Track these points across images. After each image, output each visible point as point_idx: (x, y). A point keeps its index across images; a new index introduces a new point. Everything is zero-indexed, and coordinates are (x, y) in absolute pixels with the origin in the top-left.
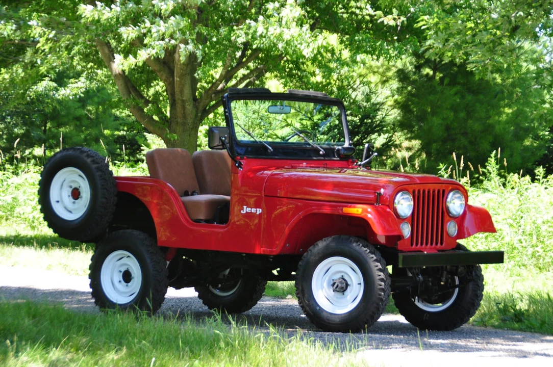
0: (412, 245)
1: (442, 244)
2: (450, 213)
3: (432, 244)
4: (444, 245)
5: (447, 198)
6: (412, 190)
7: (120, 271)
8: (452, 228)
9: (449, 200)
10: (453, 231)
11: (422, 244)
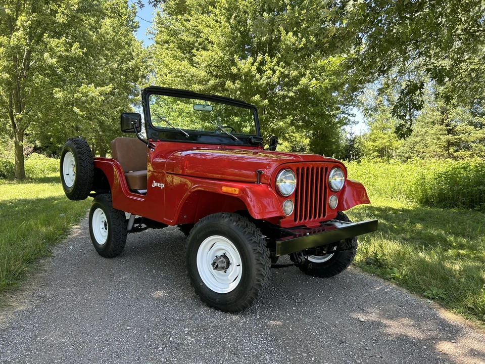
0: (295, 220)
1: (324, 216)
2: (332, 188)
3: (315, 217)
4: (326, 217)
5: (329, 174)
6: (295, 169)
7: (103, 222)
8: (333, 202)
9: (331, 176)
10: (334, 204)
11: (305, 219)
